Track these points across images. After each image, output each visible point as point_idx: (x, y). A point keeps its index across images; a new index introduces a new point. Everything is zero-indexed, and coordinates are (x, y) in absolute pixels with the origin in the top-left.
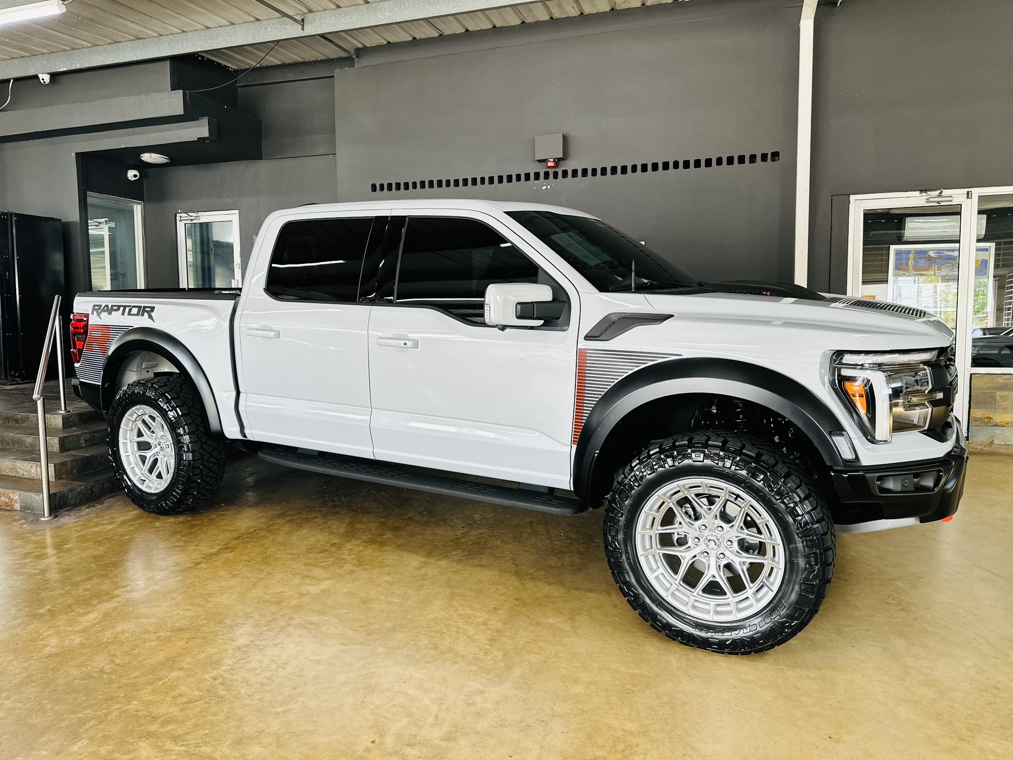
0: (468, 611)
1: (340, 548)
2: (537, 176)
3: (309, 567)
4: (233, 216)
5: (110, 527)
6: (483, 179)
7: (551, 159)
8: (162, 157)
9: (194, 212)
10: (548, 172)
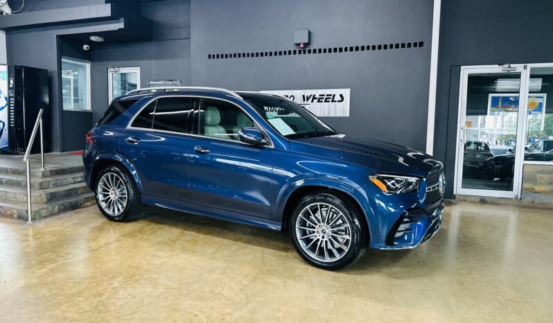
0: (233, 276)
1: (175, 242)
2: (295, 52)
4: (137, 70)
5: (60, 228)
6: (266, 53)
7: (302, 43)
8: (101, 39)
9: (117, 68)
10: (301, 50)
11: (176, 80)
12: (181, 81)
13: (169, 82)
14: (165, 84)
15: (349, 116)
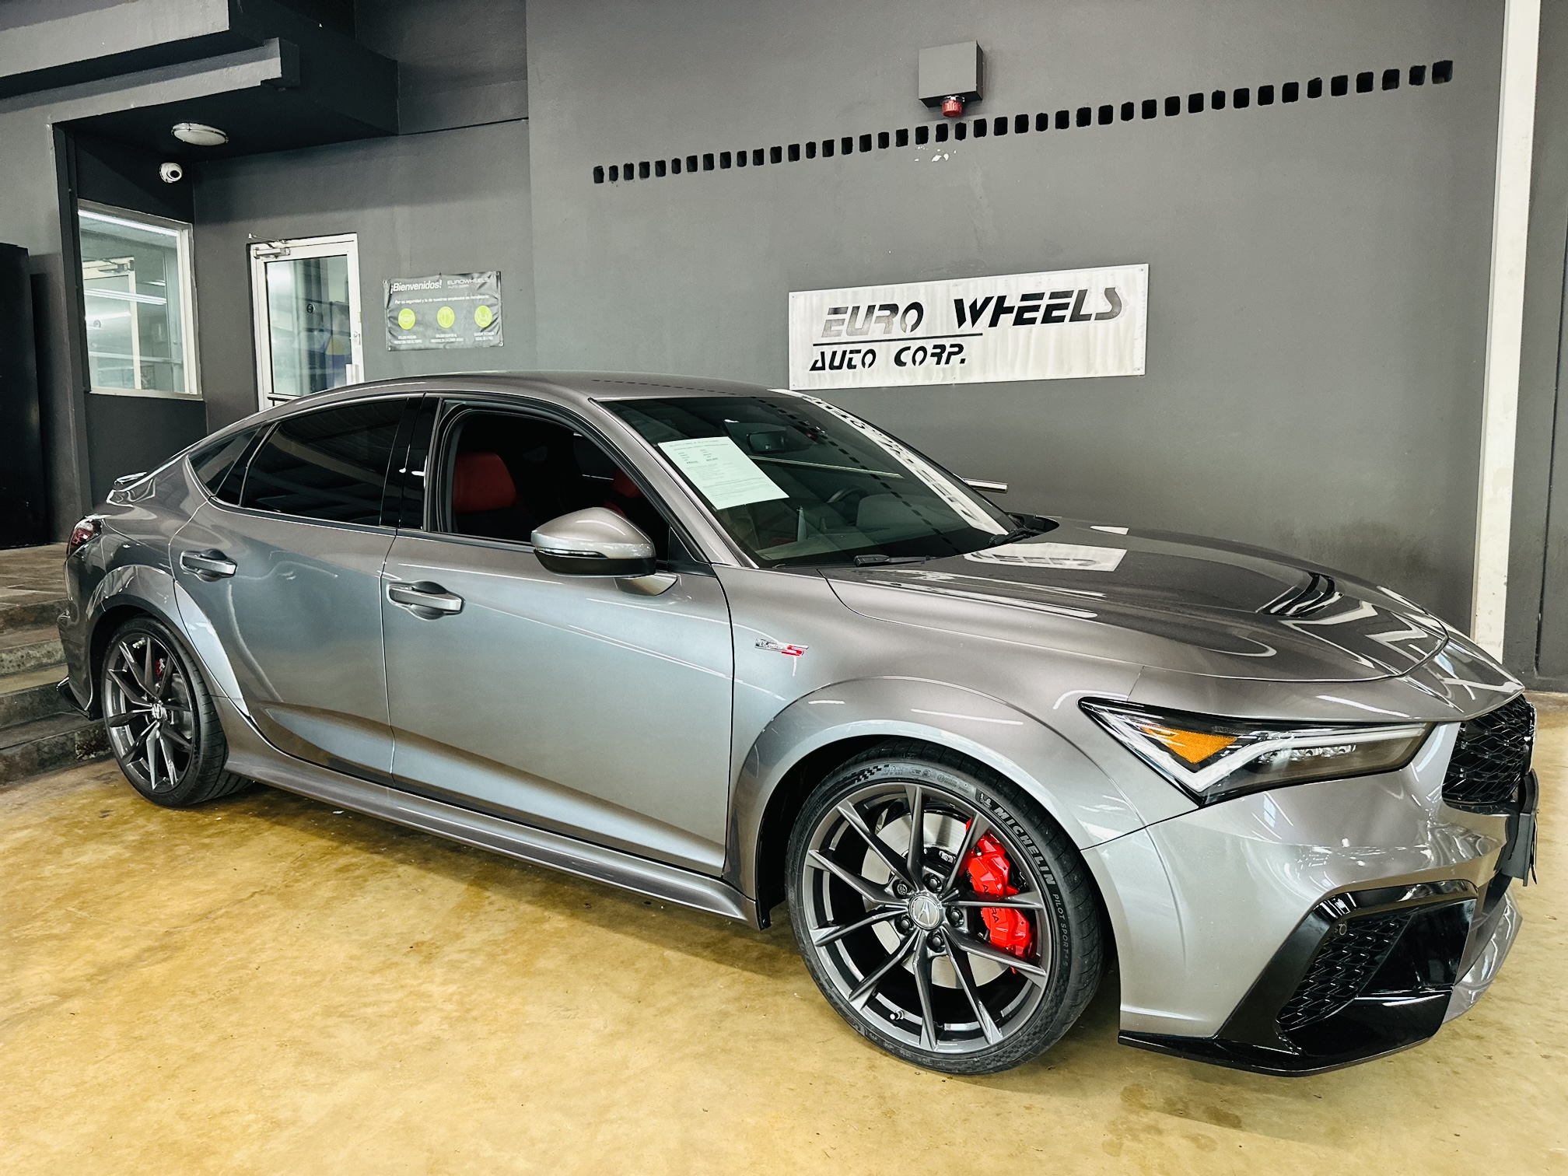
2: (922, 135)
3: (331, 1021)
4: (349, 245)
6: (811, 148)
7: (953, 95)
8: (212, 132)
9: (280, 240)
10: (945, 126)
11: (482, 273)
12: (499, 278)
13: (459, 282)
14: (445, 291)
15: (1144, 374)
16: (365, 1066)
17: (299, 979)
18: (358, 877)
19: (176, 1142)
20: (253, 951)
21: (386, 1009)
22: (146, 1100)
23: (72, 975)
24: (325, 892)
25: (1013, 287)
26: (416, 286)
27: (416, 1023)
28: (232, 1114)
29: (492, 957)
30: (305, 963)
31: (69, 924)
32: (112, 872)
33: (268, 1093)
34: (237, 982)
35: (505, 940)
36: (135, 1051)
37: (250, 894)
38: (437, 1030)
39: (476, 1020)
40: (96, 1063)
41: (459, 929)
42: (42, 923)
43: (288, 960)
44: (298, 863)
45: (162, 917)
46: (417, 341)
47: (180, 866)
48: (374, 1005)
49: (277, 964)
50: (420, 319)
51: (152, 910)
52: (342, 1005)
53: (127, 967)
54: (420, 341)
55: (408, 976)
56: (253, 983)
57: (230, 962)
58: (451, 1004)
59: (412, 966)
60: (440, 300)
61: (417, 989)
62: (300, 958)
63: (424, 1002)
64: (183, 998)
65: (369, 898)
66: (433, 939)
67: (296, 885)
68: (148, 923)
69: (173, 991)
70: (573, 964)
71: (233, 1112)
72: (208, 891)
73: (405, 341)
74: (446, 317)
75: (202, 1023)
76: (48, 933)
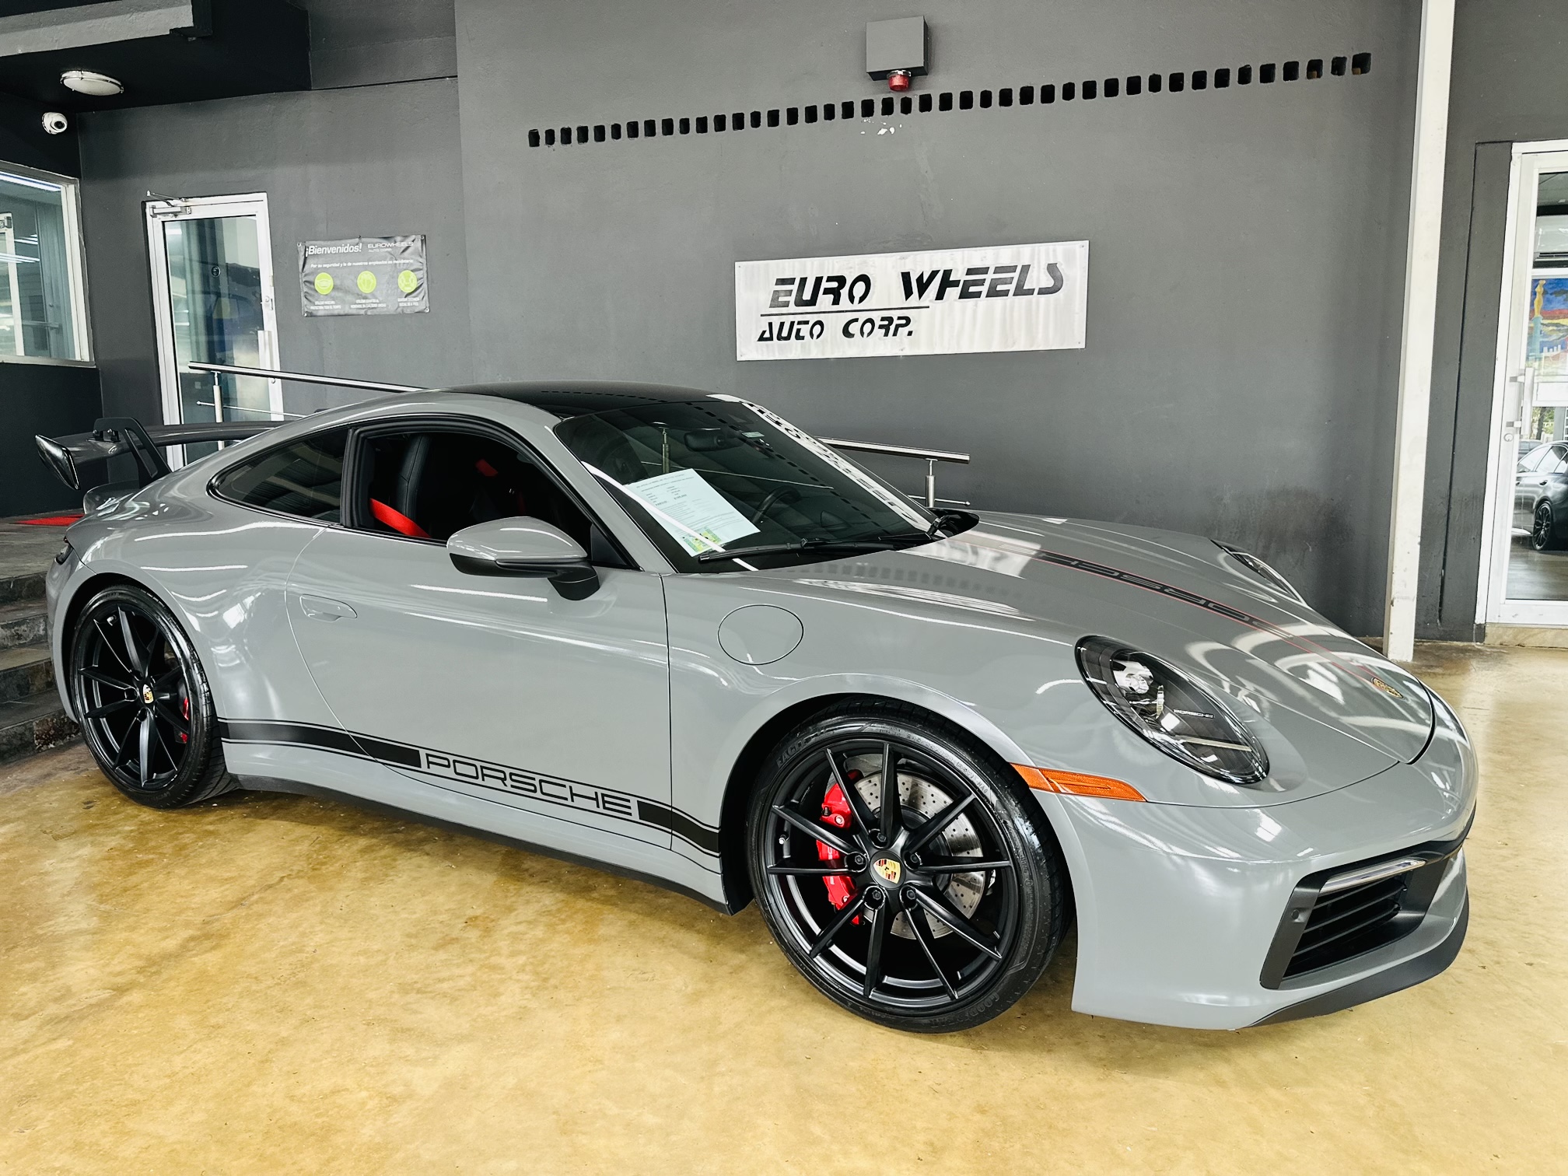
2: (868, 108)
3: (412, 997)
4: (257, 205)
6: (756, 119)
7: (900, 70)
8: (107, 81)
9: (180, 198)
10: (892, 98)
11: (406, 237)
12: (424, 241)
13: (381, 245)
14: (363, 255)
15: (1084, 347)
16: (461, 1039)
17: (362, 959)
18: (385, 857)
19: (296, 1124)
20: (303, 935)
21: (461, 983)
22: (249, 1085)
23: (118, 969)
24: (357, 872)
25: (958, 261)
26: (333, 250)
27: (497, 995)
28: (343, 1092)
29: (551, 927)
30: (363, 943)
31: (95, 918)
32: (120, 862)
33: (372, 1070)
34: (298, 966)
35: (559, 911)
36: (217, 1039)
37: (278, 879)
38: (521, 1000)
39: (557, 988)
40: (182, 1053)
41: (508, 902)
42: (67, 918)
43: (343, 942)
44: (317, 846)
45: (193, 906)
46: (335, 307)
47: (192, 854)
48: (449, 980)
49: (333, 946)
50: (338, 283)
51: (179, 900)
52: (415, 982)
53: (176, 957)
54: (339, 307)
55: (473, 950)
56: (316, 966)
57: (282, 946)
58: (527, 974)
59: (473, 940)
60: (361, 264)
61: (486, 962)
62: (355, 939)
63: (499, 974)
64: (249, 984)
65: (405, 877)
66: (485, 913)
67: (324, 867)
68: (180, 912)
69: (234, 978)
70: (634, 929)
71: (343, 1090)
72: (232, 878)
73: (321, 307)
74: (366, 282)
75: (278, 1008)
76: (76, 928)
